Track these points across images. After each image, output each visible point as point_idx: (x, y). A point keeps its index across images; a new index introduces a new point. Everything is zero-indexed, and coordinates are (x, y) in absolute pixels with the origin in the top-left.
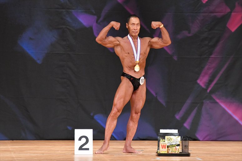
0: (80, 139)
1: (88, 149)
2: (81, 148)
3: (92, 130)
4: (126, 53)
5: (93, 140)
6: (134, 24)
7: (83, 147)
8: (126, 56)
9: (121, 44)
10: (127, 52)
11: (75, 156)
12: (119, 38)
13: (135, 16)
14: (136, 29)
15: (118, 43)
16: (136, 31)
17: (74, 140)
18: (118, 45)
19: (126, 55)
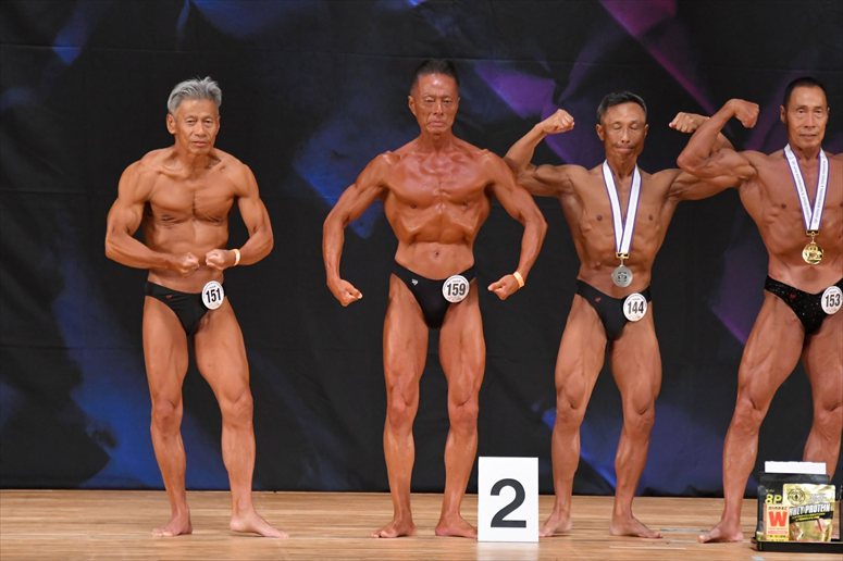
0: (496, 490)
1: (522, 524)
2: (498, 521)
3: (537, 459)
4: (775, 205)
5: (540, 493)
6: (803, 109)
7: (507, 518)
8: (775, 215)
9: (761, 175)
10: (780, 203)
11: (481, 546)
12: (755, 156)
13: (809, 81)
14: (810, 124)
15: (750, 170)
16: (813, 132)
17: (477, 493)
18: (752, 178)
19: (775, 210)
